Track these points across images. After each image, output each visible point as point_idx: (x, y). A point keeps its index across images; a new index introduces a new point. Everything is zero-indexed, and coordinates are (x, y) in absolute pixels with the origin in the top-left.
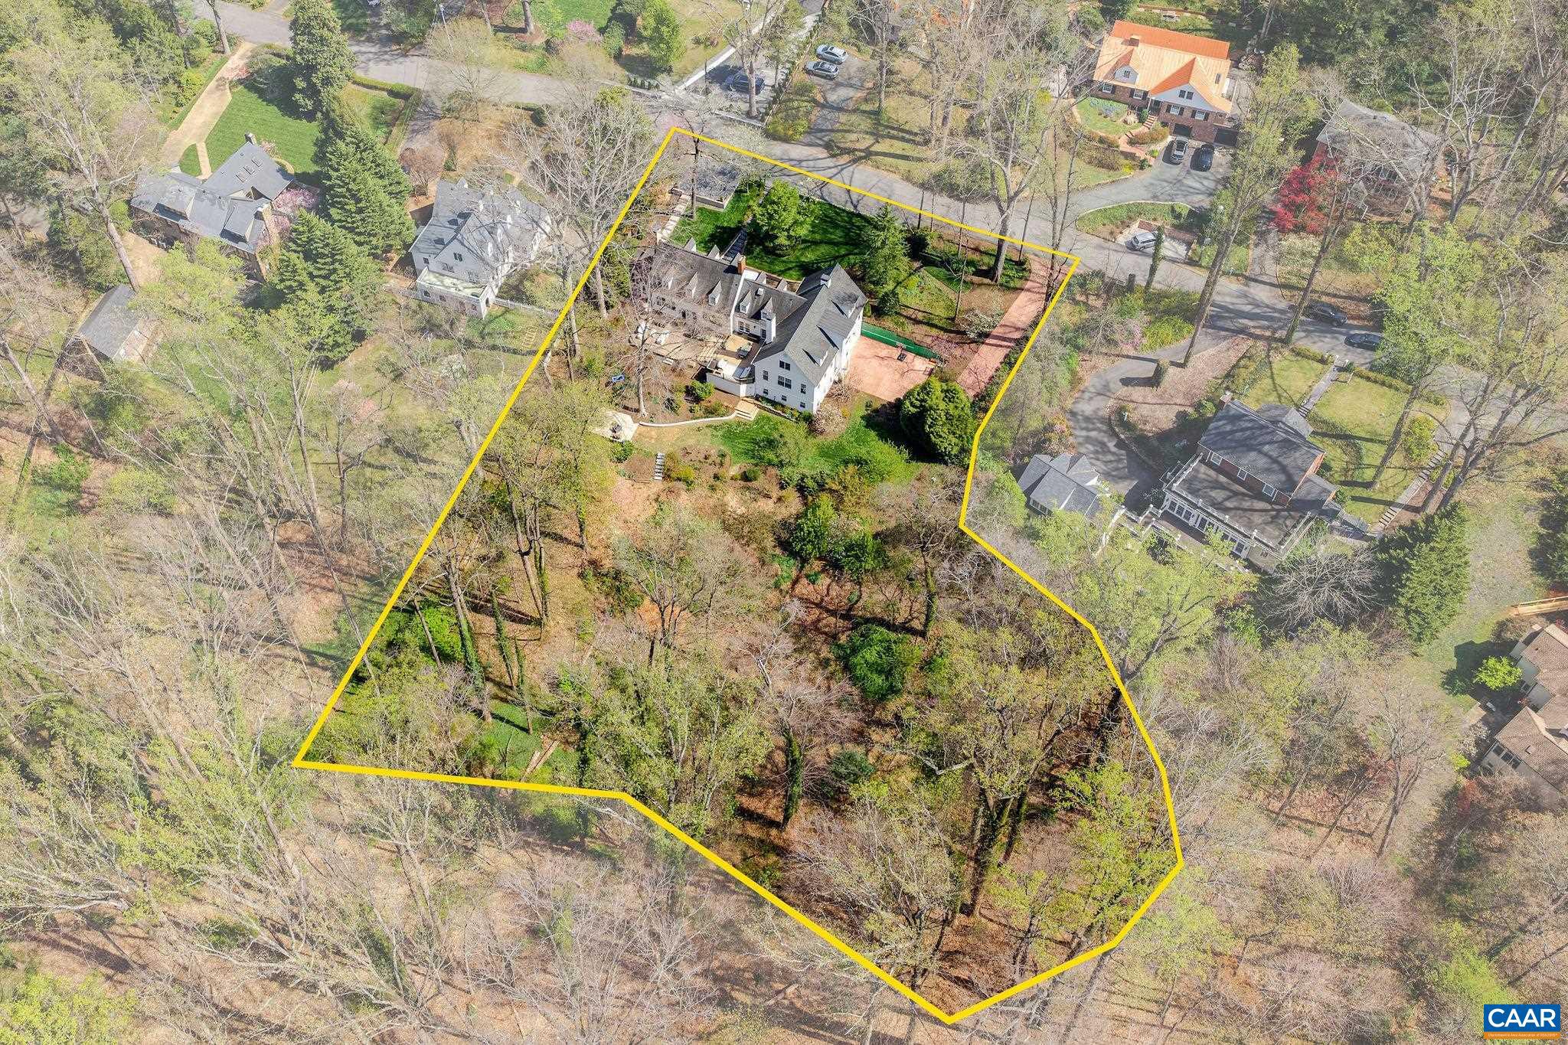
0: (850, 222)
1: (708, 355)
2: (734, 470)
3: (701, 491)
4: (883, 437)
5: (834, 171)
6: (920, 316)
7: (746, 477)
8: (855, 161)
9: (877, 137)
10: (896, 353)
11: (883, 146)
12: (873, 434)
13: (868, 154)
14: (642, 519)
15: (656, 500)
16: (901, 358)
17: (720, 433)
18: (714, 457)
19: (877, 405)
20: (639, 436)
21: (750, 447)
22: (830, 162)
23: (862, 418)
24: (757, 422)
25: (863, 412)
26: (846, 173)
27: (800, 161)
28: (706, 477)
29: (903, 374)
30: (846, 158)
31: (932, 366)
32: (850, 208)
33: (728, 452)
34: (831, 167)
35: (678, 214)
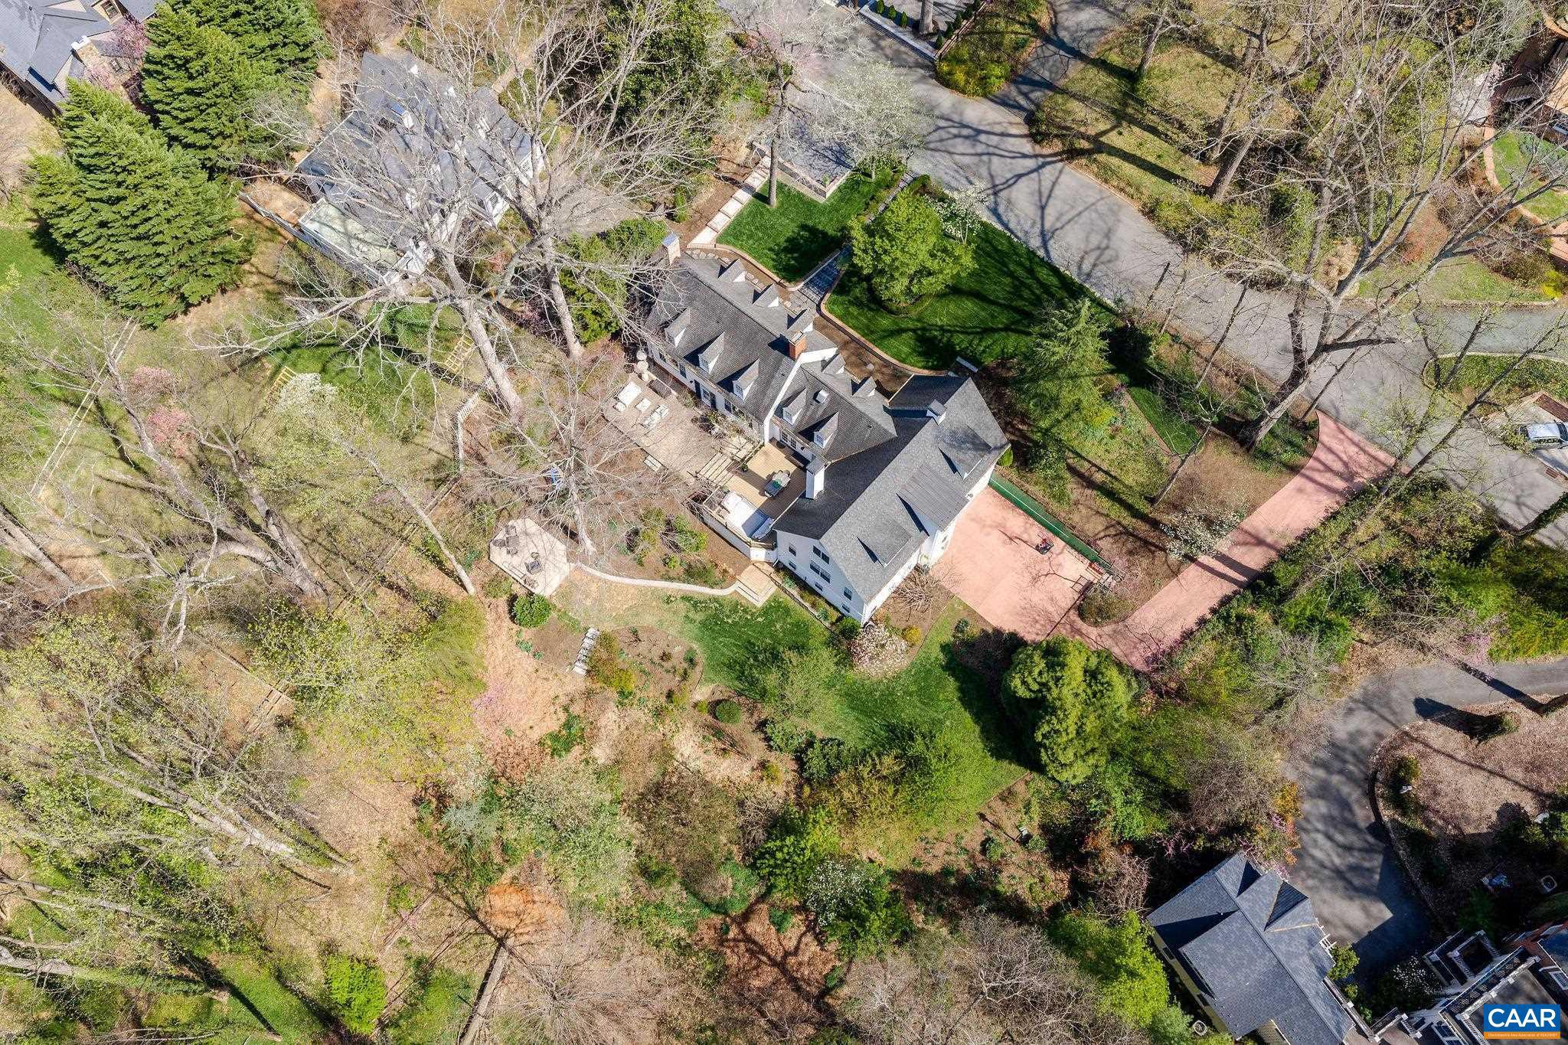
0: (1031, 272)
1: (716, 470)
2: (702, 693)
3: (639, 715)
4: (966, 701)
5: (1031, 163)
6: (1099, 477)
7: (715, 707)
8: (1071, 154)
9: (1120, 117)
10: (1036, 533)
11: (1127, 139)
12: (951, 684)
13: (1098, 146)
14: (535, 735)
15: (566, 709)
16: (1044, 548)
17: (699, 617)
18: (678, 661)
19: (974, 631)
20: (567, 591)
21: (740, 654)
22: (1027, 147)
23: (944, 648)
24: (766, 611)
25: (947, 637)
26: (1048, 173)
27: (979, 132)
28: (654, 694)
29: (1035, 579)
30: (1057, 146)
31: (1090, 576)
32: (1035, 243)
33: (701, 657)
34: (1024, 156)
35: (749, 189)
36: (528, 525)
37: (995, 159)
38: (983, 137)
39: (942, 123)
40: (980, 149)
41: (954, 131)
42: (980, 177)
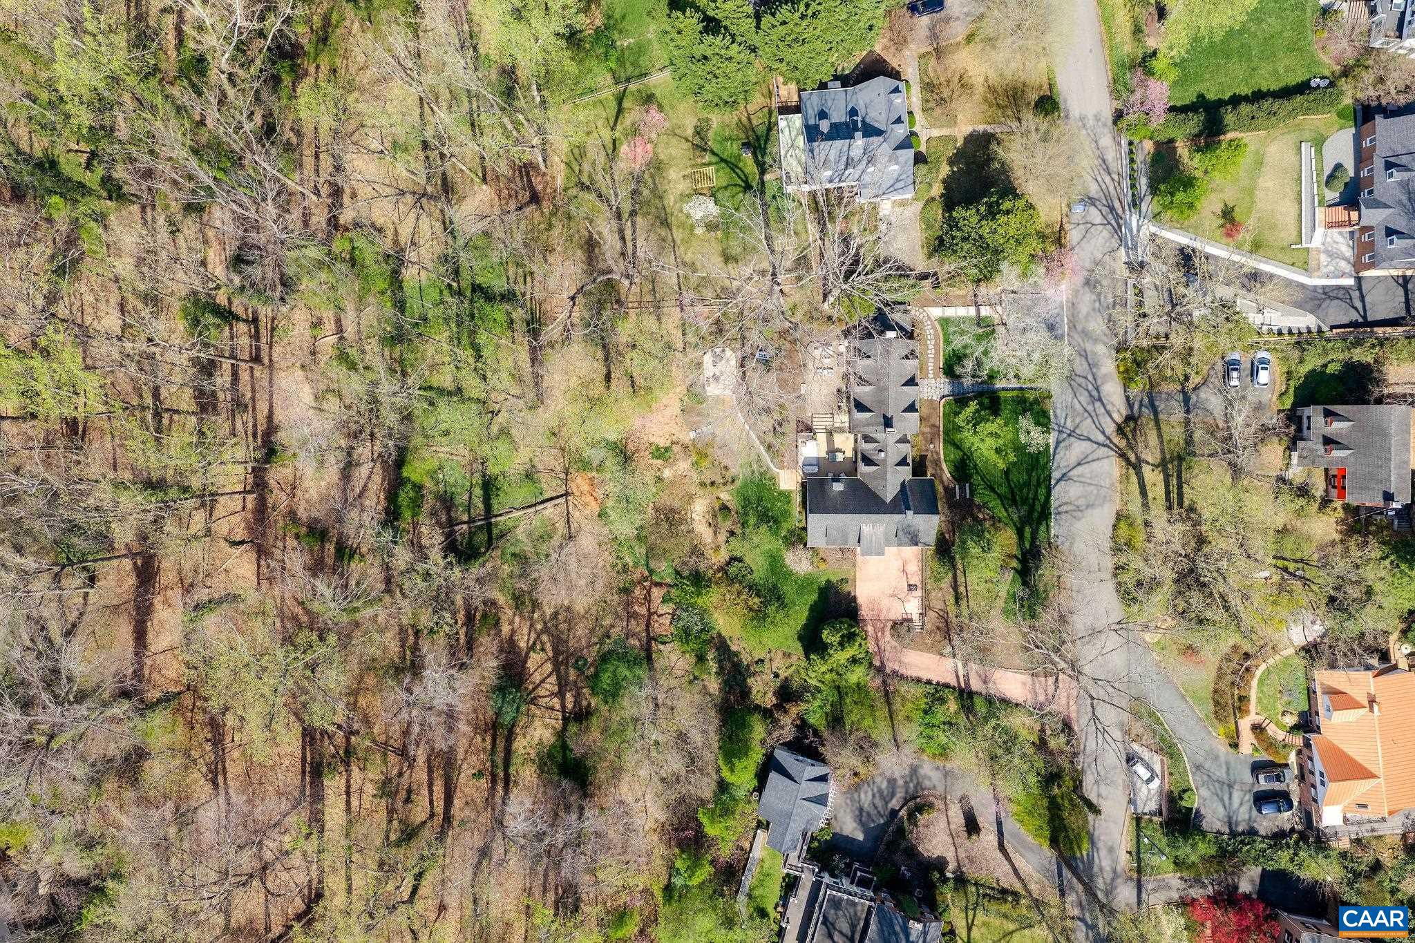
0: (1038, 484)
1: (820, 424)
2: (725, 496)
3: (696, 477)
4: (813, 609)
5: (1101, 438)
6: (962, 589)
7: (724, 508)
8: (1123, 455)
9: (1163, 465)
10: (915, 580)
11: (1153, 477)
12: (815, 597)
13: (1137, 466)
14: (652, 439)
15: (673, 443)
16: (911, 587)
17: (755, 467)
18: (729, 475)
19: (846, 588)
20: (719, 400)
21: (753, 499)
22: (1110, 429)
23: (828, 581)
24: (781, 493)
25: (834, 579)
26: (1103, 451)
27: (1100, 399)
28: (708, 476)
29: (893, 595)
30: (1122, 443)
31: (915, 617)
32: (1056, 475)
33: (738, 484)
34: (1103, 433)
35: (978, 312)
36: (732, 357)
37: (1089, 420)
38: (1098, 404)
39: (1090, 377)
40: (1090, 408)
41: (1090, 387)
42: (1073, 421)
